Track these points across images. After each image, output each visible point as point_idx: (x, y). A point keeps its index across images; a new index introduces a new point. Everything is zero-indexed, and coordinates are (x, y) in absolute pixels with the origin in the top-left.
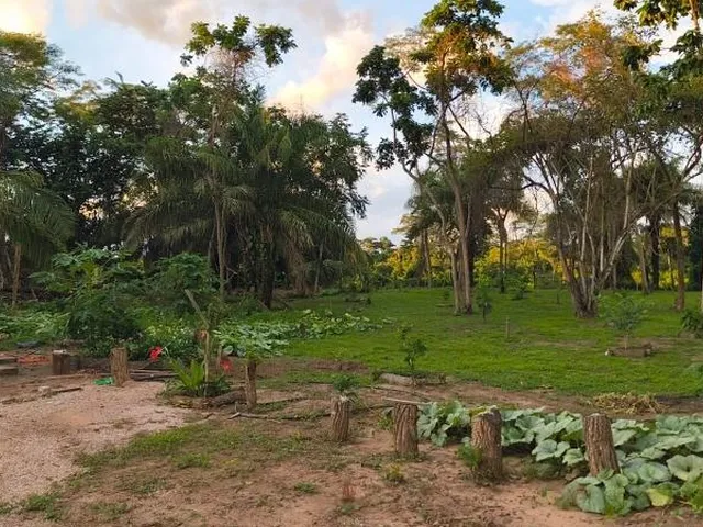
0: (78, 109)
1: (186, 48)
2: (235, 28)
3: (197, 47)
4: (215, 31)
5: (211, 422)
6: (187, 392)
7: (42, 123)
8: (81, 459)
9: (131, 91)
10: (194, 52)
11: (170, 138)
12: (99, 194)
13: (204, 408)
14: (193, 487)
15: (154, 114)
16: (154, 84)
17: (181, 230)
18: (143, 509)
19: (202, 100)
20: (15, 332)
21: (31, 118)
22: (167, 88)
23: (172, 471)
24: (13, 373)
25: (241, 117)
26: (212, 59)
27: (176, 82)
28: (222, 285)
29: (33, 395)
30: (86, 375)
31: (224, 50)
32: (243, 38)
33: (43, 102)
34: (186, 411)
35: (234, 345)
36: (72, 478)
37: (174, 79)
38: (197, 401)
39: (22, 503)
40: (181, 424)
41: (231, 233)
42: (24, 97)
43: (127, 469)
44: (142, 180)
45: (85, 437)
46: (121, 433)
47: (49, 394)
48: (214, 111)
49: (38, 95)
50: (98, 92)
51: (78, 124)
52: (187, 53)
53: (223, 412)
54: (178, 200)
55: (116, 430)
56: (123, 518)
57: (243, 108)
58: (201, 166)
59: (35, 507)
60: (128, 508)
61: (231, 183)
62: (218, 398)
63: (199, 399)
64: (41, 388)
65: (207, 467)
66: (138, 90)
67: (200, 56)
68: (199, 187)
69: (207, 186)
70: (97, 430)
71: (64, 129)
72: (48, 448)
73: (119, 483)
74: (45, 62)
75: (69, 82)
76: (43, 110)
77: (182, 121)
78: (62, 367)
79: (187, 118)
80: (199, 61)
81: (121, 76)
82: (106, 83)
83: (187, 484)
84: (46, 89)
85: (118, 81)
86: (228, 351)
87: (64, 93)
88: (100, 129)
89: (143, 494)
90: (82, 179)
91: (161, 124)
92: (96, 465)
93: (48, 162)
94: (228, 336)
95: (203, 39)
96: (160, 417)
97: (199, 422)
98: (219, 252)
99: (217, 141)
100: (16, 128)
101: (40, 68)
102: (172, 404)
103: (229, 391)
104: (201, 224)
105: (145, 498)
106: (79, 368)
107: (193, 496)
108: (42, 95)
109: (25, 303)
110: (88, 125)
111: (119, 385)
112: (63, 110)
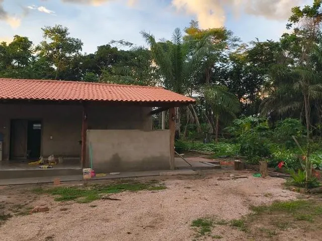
0: (239, 56)
1: (289, 21)
2: (314, 6)
3: (294, 19)
4: (303, 9)
5: (310, 200)
6: (297, 185)
7: (225, 64)
8: (252, 208)
9: (262, 46)
10: (293, 21)
11: (280, 64)
12: (248, 93)
13: (306, 193)
14: (306, 230)
15: (272, 54)
16: (273, 40)
17: (287, 107)
18: (283, 235)
19: (297, 44)
20: (218, 151)
21: (220, 63)
22: (279, 41)
23: (295, 220)
24: (219, 168)
25: (318, 50)
26: (302, 24)
27: (283, 38)
28: (308, 134)
29: (228, 178)
30: (249, 172)
31: (309, 18)
32: (319, 10)
33: (225, 56)
34: (297, 193)
35: (317, 164)
36: (250, 215)
37: (282, 36)
38: (302, 189)
39: (231, 222)
40: (295, 199)
41: (313, 108)
42: (218, 54)
43: (273, 216)
44: (267, 85)
45: (253, 198)
46: (268, 199)
47: (235, 178)
48: (303, 49)
49: (224, 53)
50: (247, 48)
51: (239, 63)
52: (289, 23)
53: (316, 196)
54: (285, 93)
55: (265, 197)
56: (274, 237)
57: (318, 45)
58: (297, 76)
59: (236, 224)
60: (276, 233)
61: (312, 83)
62: (313, 189)
63: (303, 189)
64: (231, 175)
65: (312, 222)
66: (265, 44)
67: (296, 23)
68: (296, 86)
69: (300, 86)
70: (257, 196)
71: (234, 66)
72: (238, 200)
73: (270, 221)
74: (226, 38)
75: (235, 45)
76: (226, 59)
77: (286, 56)
78: (238, 167)
79: (289, 54)
80: (295, 25)
81: (257, 39)
82: (251, 43)
83: (302, 228)
84: (227, 50)
85: (256, 41)
86: (315, 166)
87: (233, 51)
88: (248, 64)
89: (282, 228)
90: (241, 87)
91: (276, 58)
92: (259, 211)
93: (227, 80)
94: (314, 160)
95: (297, 14)
96: (284, 195)
97: (304, 200)
98: (306, 118)
99: (305, 63)
100: (215, 68)
101: (224, 41)
102: (290, 189)
103: (319, 186)
104: (297, 104)
105: (283, 230)
106: (245, 168)
107: (306, 234)
108: (225, 53)
109: (220, 139)
110: (243, 63)
111: (264, 178)
112: (233, 58)
